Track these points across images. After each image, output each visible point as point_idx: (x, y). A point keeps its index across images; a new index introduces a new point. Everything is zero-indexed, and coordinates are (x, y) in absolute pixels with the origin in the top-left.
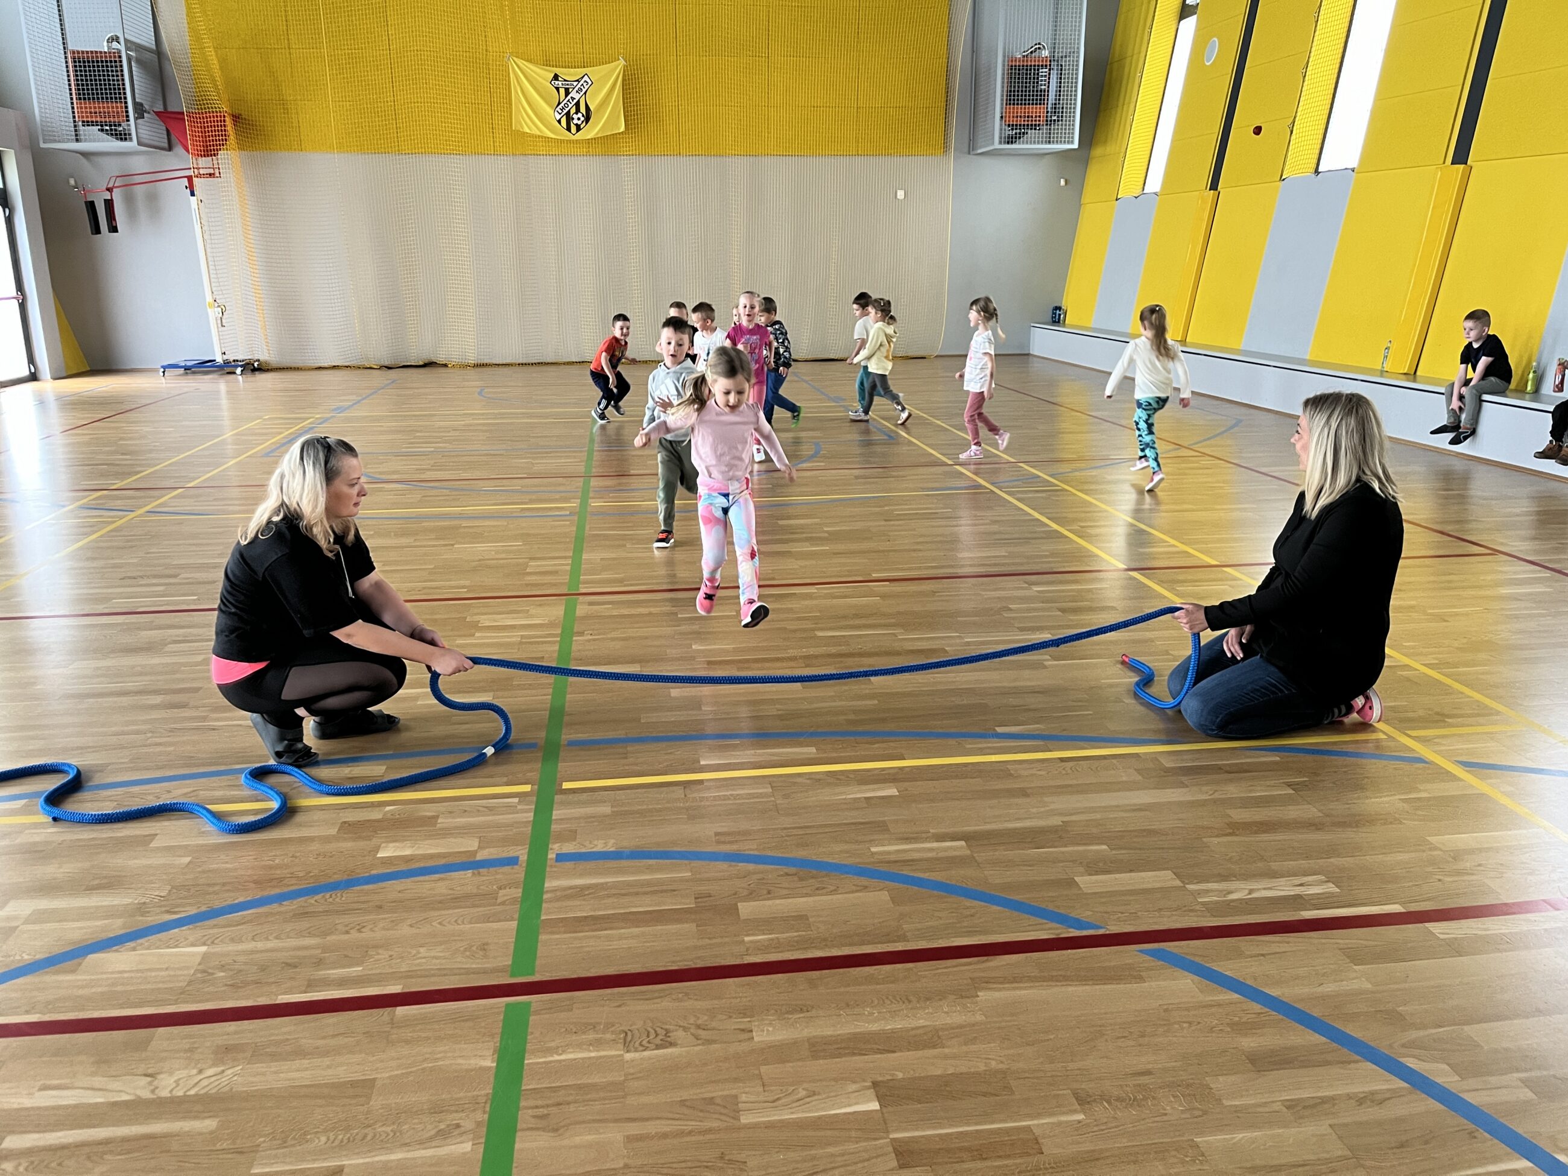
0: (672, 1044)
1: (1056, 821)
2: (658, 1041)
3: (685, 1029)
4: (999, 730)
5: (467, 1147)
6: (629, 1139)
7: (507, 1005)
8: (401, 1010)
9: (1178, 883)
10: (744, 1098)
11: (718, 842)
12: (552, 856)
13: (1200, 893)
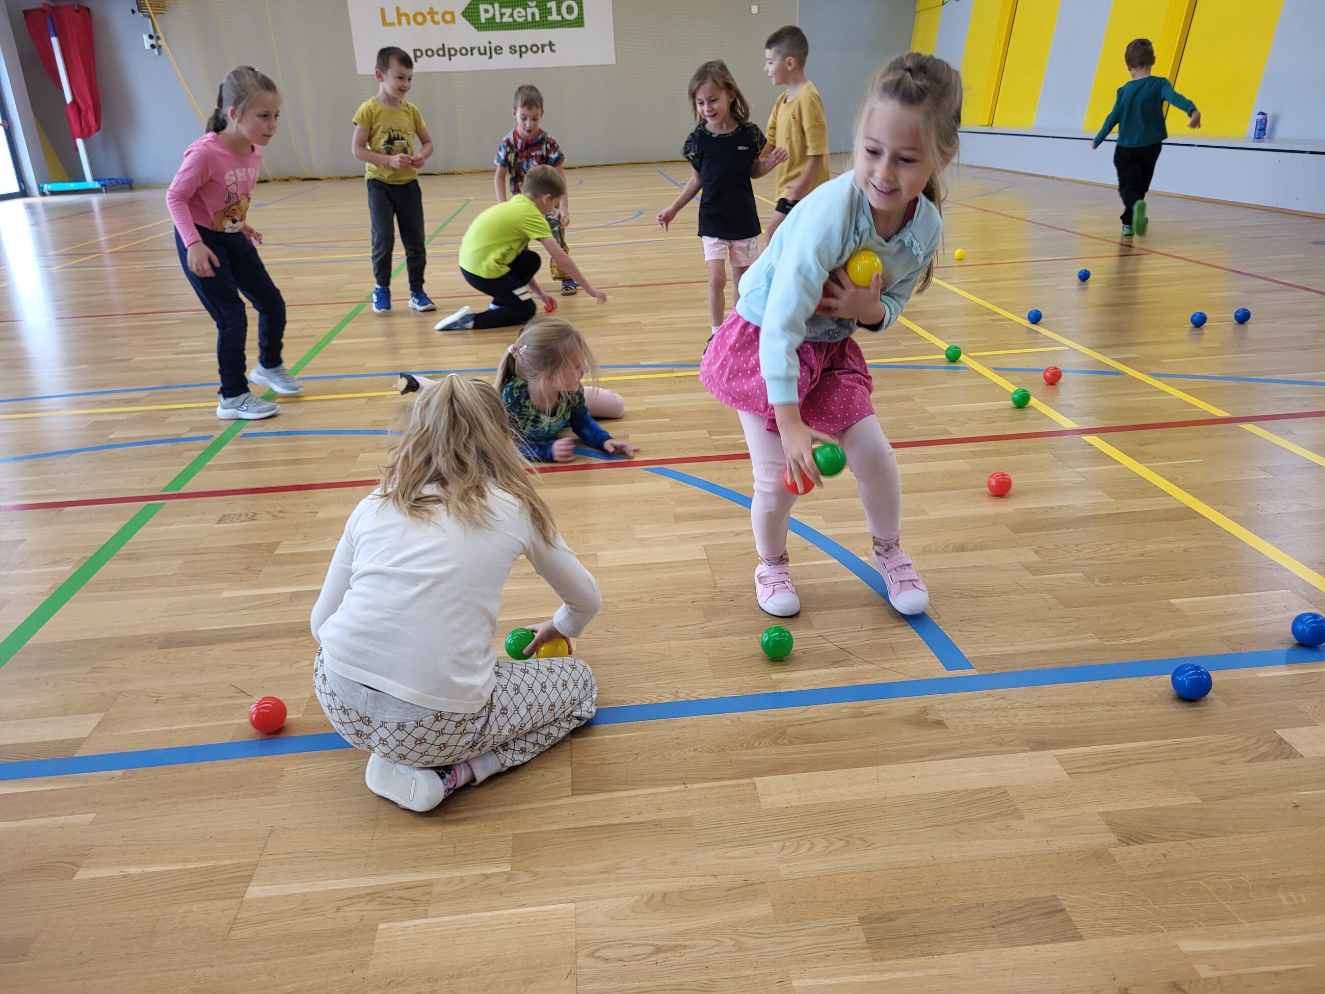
0: (253, 520)
1: (644, 408)
2: (246, 518)
3: (269, 513)
4: (642, 363)
5: (68, 568)
6: (186, 562)
7: (148, 505)
8: (68, 509)
9: (708, 436)
10: (285, 543)
11: (372, 425)
12: (239, 434)
13: (717, 440)
